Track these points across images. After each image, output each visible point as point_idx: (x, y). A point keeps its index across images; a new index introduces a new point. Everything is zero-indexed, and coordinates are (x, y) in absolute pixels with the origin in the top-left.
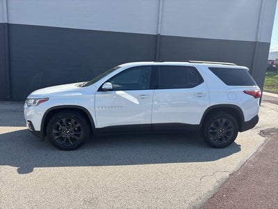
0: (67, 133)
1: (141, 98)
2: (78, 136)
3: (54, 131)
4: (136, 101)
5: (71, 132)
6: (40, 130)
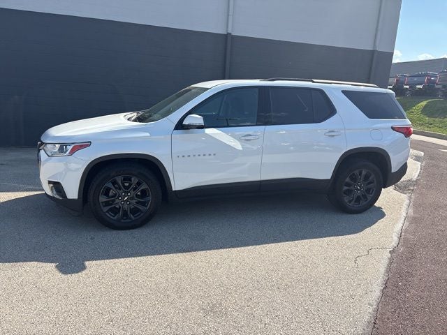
0: (125, 200)
1: (246, 139)
2: (144, 204)
3: (103, 199)
4: (238, 145)
5: (132, 198)
6: (76, 197)
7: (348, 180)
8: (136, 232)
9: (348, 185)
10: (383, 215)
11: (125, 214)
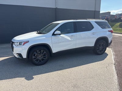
0: (40, 57)
1: (71, 37)
2: (45, 57)
3: (33, 57)
4: (69, 39)
5: (42, 56)
6: (26, 57)
7: (98, 46)
8: (43, 66)
9: (98, 47)
10: (108, 55)
11: (40, 61)
